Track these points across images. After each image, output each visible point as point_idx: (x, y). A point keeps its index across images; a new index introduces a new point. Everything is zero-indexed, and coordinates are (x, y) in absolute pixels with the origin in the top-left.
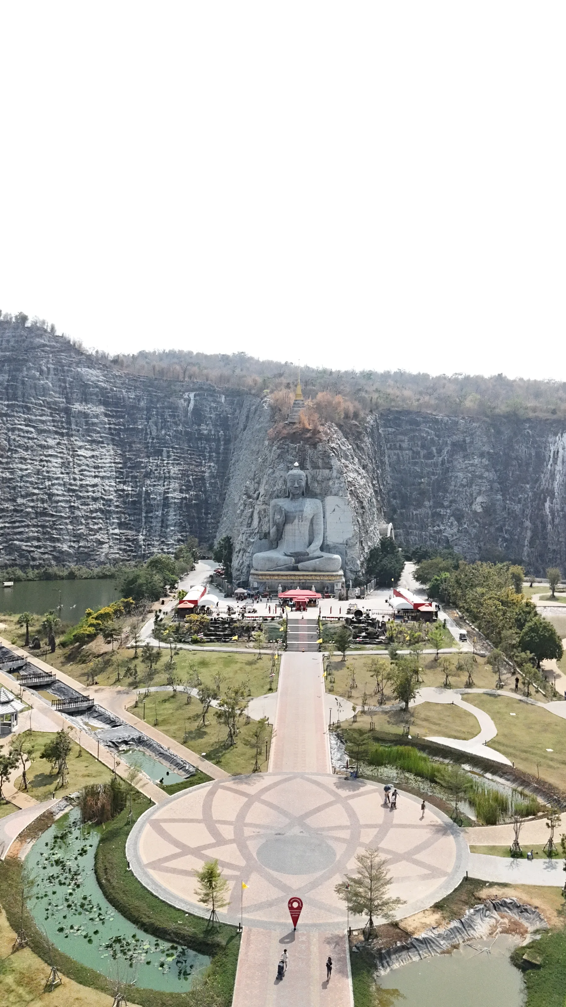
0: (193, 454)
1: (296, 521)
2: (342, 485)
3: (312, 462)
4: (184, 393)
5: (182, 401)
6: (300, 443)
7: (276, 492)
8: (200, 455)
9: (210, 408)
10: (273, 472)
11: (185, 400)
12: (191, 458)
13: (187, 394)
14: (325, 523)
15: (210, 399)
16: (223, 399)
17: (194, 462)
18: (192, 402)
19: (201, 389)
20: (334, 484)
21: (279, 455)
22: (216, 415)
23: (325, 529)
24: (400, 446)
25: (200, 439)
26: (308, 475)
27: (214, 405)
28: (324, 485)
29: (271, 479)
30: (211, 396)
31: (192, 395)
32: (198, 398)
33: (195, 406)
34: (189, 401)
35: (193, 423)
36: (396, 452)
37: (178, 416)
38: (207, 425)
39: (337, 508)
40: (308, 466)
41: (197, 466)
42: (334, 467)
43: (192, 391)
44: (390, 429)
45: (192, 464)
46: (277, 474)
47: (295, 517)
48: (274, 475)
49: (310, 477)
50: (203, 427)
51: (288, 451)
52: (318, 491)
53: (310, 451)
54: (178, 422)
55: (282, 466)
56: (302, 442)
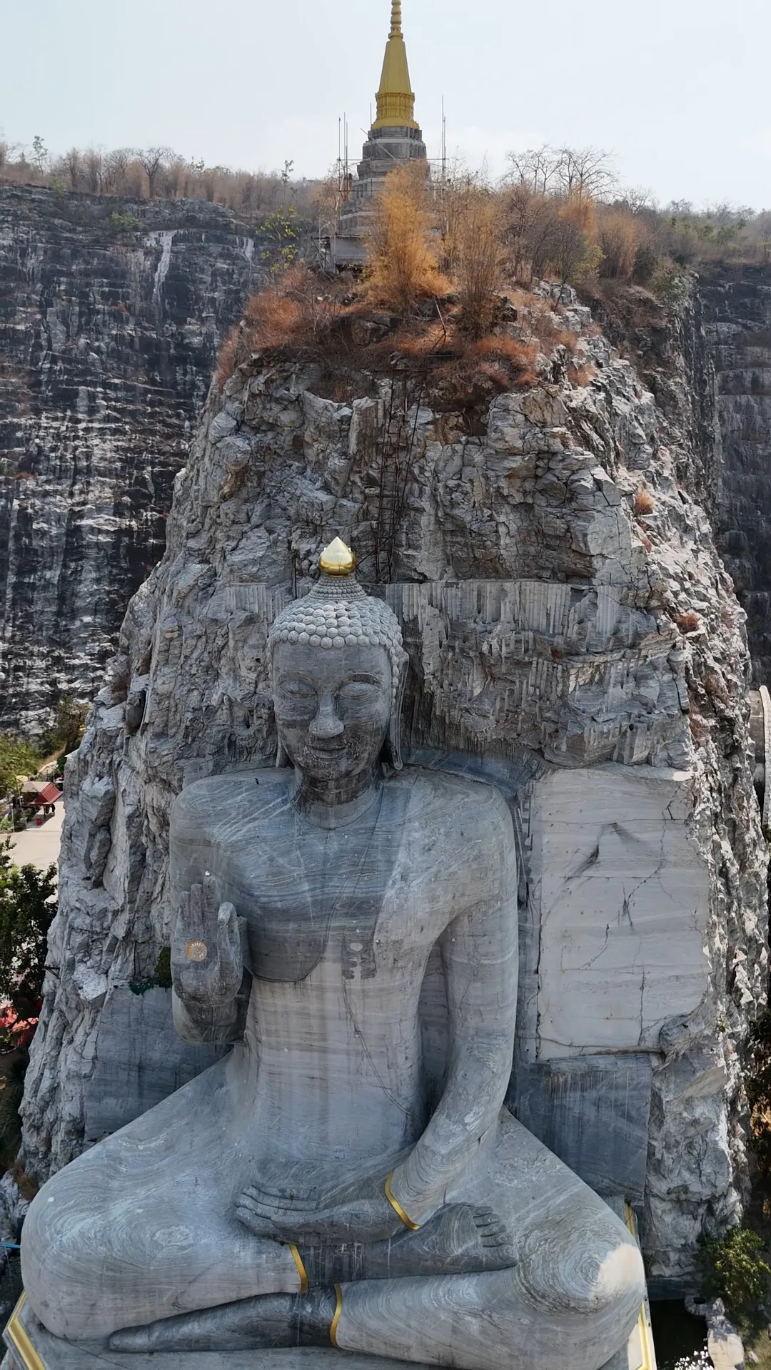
0: (161, 403)
1: (329, 970)
2: (651, 691)
3: (452, 528)
4: (146, 232)
5: (140, 254)
6: (372, 390)
7: (222, 716)
8: (179, 406)
9: (214, 275)
10: (206, 588)
11: (147, 253)
12: (151, 415)
13: (153, 235)
14: (528, 937)
15: (215, 249)
16: (248, 250)
17: (158, 427)
18: (166, 258)
19: (190, 221)
20: (599, 682)
21: (241, 475)
22: (228, 292)
23: (529, 973)
24: (755, 381)
25: (181, 360)
26: (426, 615)
27: (222, 265)
28: (527, 685)
29: (192, 627)
30: (219, 240)
31: (167, 240)
32: (182, 247)
33: (173, 267)
34: (156, 254)
35: (166, 315)
36: (743, 399)
37: (125, 297)
38: (203, 321)
39: (610, 844)
40: (426, 559)
41: (168, 437)
42: (603, 569)
43: (168, 228)
44: (724, 327)
45: (154, 433)
46: (226, 600)
47: (317, 950)
48: (210, 609)
49: (431, 637)
50: (192, 326)
51: (299, 444)
52: (487, 728)
53: (436, 452)
54: (125, 313)
55: (255, 546)
56: (385, 385)
